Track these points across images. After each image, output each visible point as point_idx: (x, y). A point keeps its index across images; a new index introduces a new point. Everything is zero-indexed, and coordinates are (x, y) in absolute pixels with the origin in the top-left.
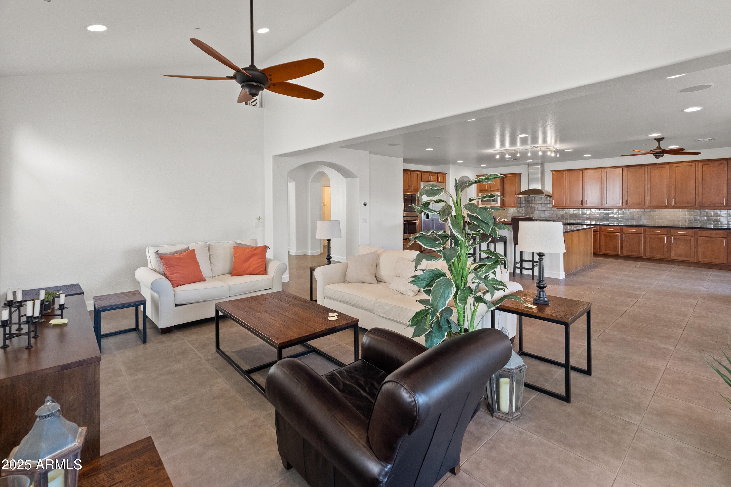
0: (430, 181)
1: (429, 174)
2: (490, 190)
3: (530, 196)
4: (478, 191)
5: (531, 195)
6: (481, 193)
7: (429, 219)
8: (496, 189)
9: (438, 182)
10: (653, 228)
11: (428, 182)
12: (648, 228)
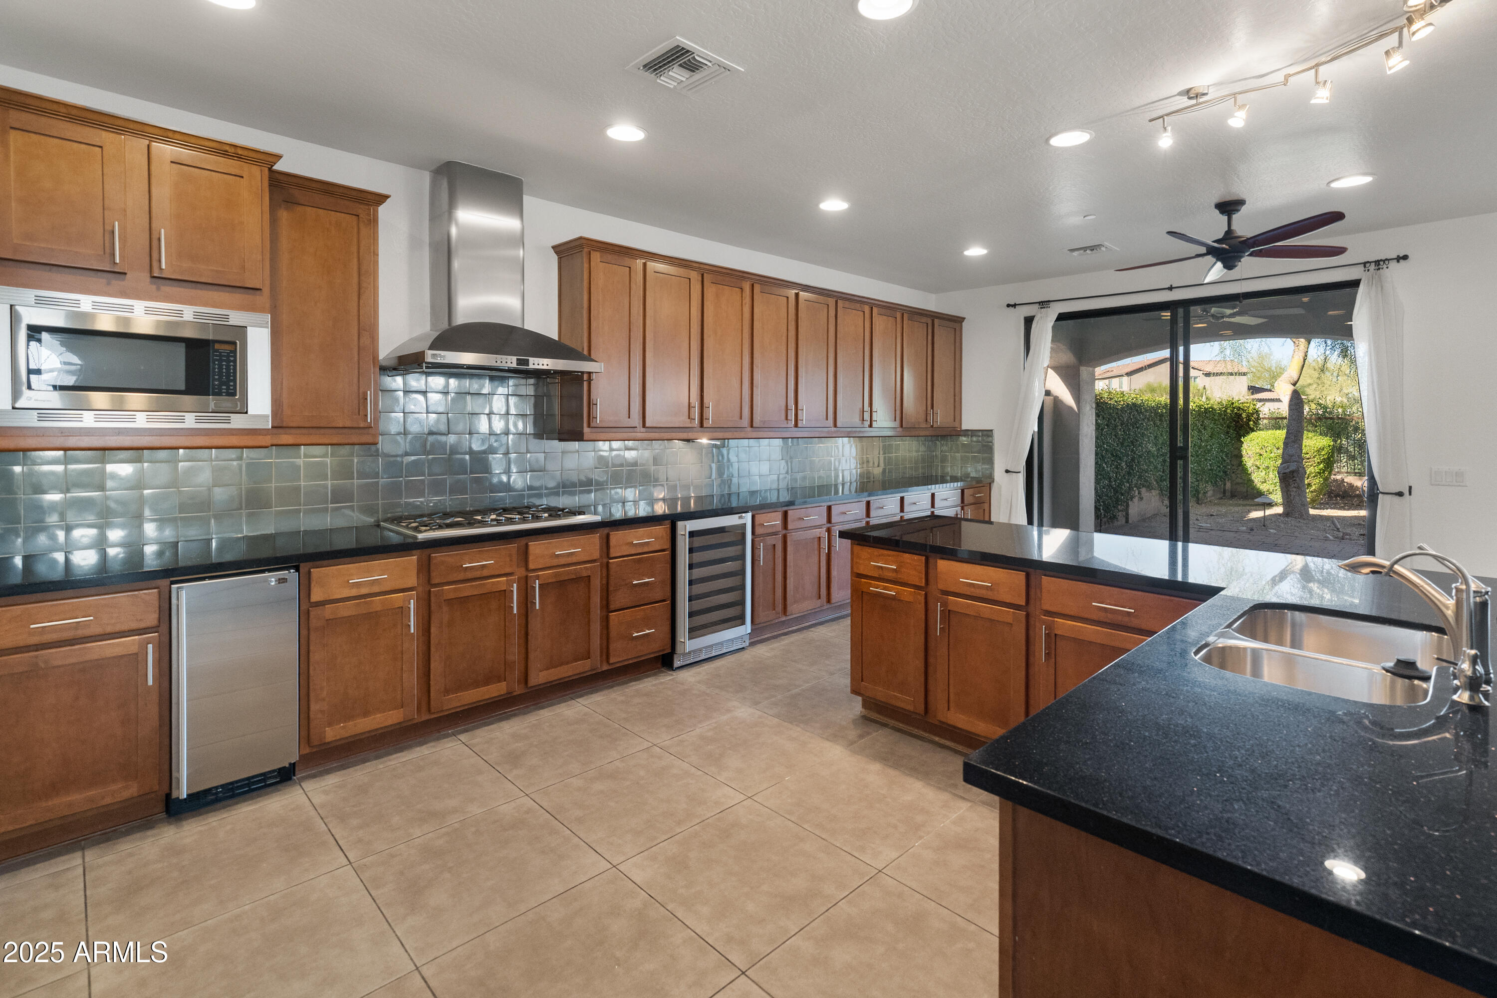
8: (232, 273)
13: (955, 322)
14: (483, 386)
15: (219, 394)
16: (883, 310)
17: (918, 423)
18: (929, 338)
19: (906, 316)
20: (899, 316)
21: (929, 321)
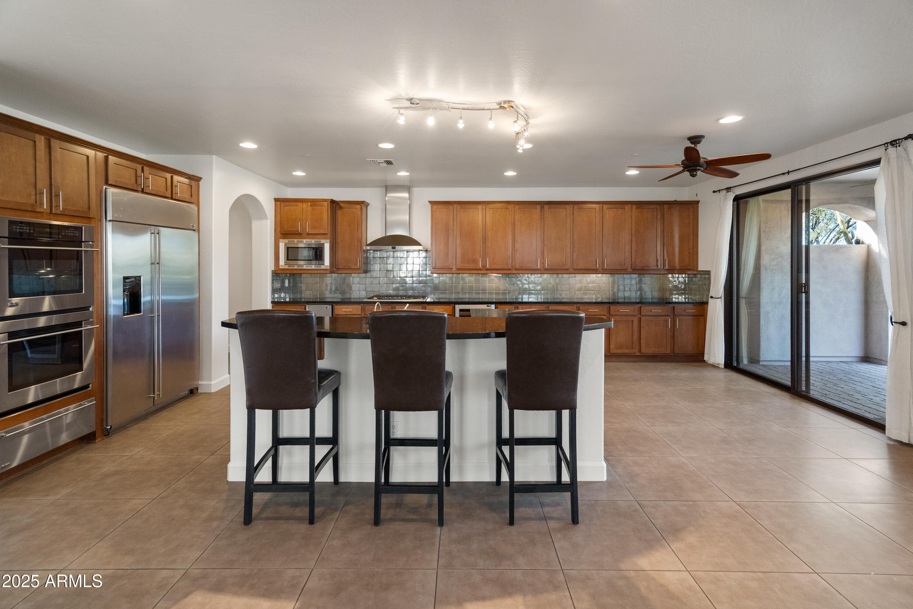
0: (146, 190)
1: (139, 167)
2: (308, 234)
3: (394, 248)
4: (279, 234)
5: (396, 247)
6: (287, 241)
7: (139, 311)
8: (322, 231)
9: (172, 199)
10: (588, 305)
11: (136, 191)
12: (583, 305)
13: (695, 204)
14: (404, 255)
15: (319, 260)
16: (613, 206)
17: (648, 267)
18: (659, 217)
19: (634, 207)
20: (627, 207)
21: (658, 207)
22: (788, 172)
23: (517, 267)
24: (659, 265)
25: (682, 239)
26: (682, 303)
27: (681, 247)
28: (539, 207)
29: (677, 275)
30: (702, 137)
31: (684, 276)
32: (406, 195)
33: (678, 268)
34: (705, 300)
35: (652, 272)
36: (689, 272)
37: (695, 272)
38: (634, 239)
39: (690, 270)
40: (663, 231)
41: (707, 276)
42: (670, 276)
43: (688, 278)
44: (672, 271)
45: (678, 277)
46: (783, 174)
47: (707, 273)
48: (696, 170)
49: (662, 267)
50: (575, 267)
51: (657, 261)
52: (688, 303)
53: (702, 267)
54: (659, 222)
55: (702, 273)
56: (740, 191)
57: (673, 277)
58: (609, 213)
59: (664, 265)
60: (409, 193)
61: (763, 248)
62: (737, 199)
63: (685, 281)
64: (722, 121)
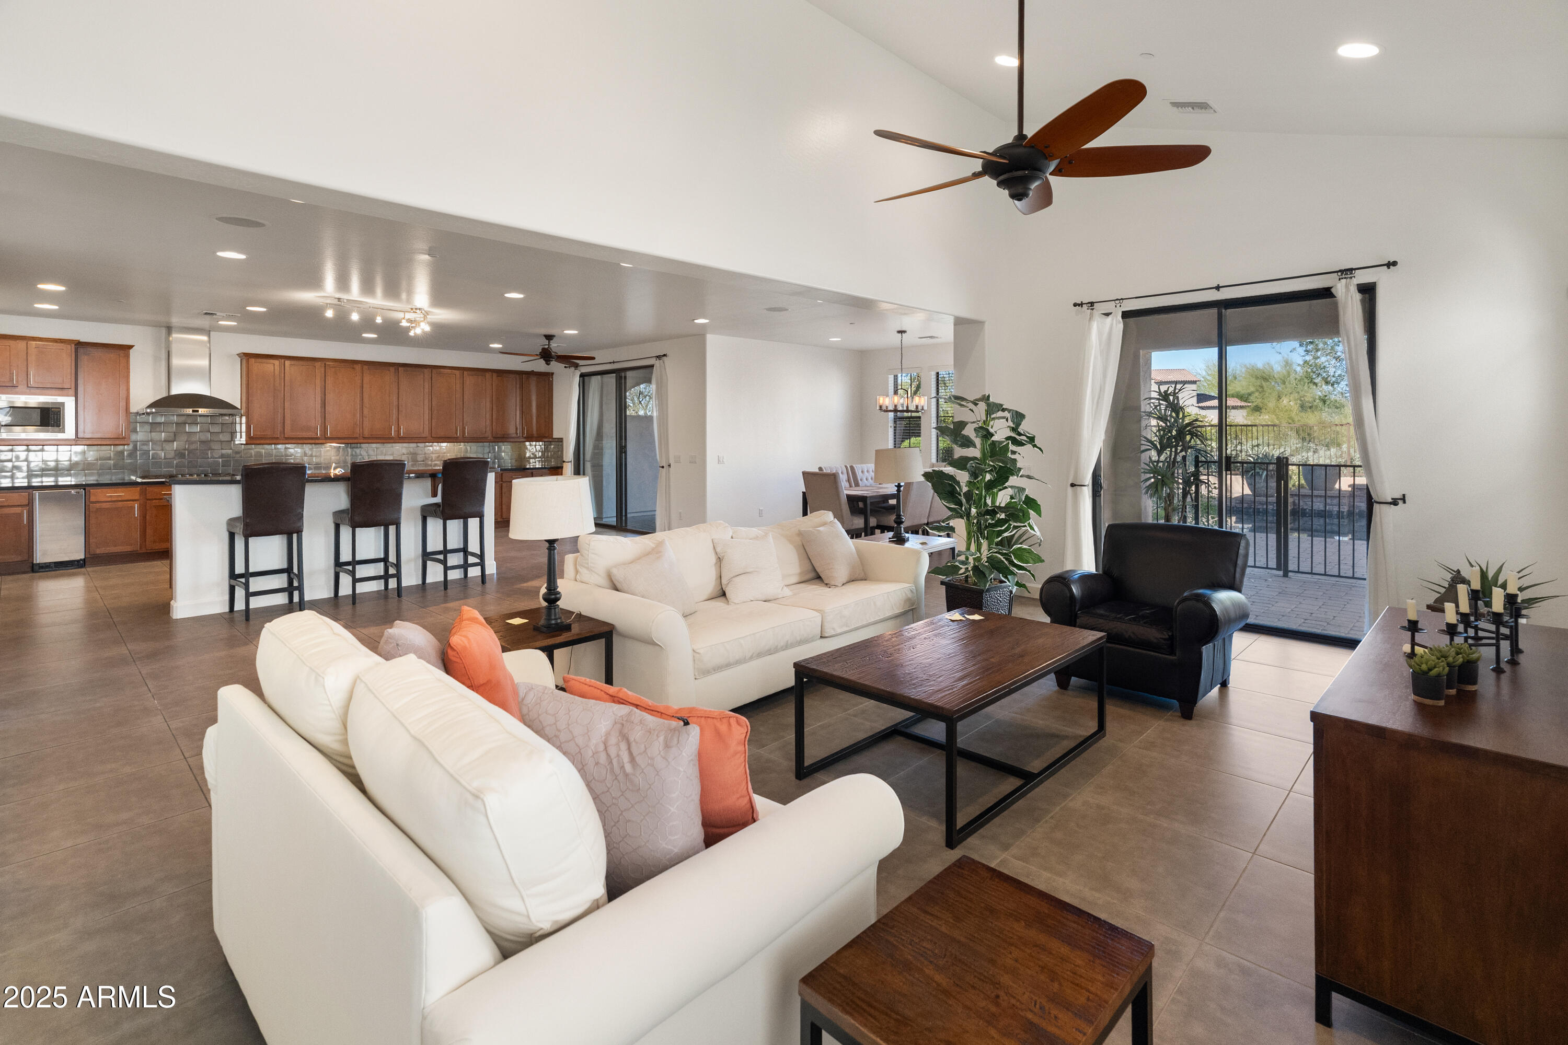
2: (30, 388)
3: (197, 411)
5: (200, 410)
8: (57, 386)
13: (550, 376)
15: (52, 426)
16: (473, 373)
17: (508, 434)
18: (518, 386)
19: (495, 375)
20: (488, 375)
21: (517, 376)
22: (614, 362)
23: (366, 434)
24: (518, 432)
25: (538, 407)
26: (539, 468)
27: (538, 416)
28: (392, 369)
29: (534, 443)
30: (554, 336)
31: (541, 443)
32: (205, 338)
33: (535, 435)
34: (559, 465)
35: (512, 440)
36: (546, 440)
37: (550, 440)
38: (494, 407)
39: (546, 437)
40: (522, 400)
41: (561, 443)
42: (527, 443)
43: (545, 445)
44: (530, 438)
45: (536, 445)
46: (610, 363)
47: (560, 440)
48: (550, 361)
49: (521, 435)
50: (433, 436)
51: (517, 429)
52: (545, 468)
53: (556, 435)
54: (518, 390)
55: (556, 440)
56: (585, 370)
57: (531, 445)
58: (469, 380)
59: (523, 433)
60: (209, 337)
61: (605, 418)
62: (582, 376)
63: (541, 448)
64: (565, 332)
